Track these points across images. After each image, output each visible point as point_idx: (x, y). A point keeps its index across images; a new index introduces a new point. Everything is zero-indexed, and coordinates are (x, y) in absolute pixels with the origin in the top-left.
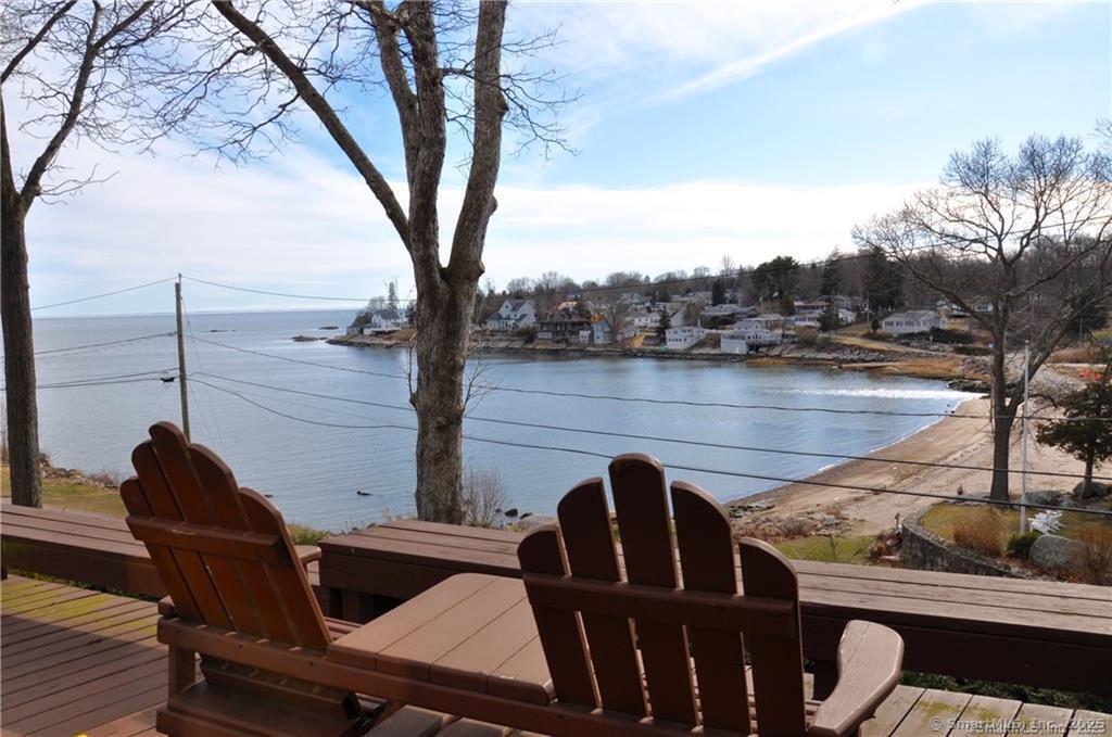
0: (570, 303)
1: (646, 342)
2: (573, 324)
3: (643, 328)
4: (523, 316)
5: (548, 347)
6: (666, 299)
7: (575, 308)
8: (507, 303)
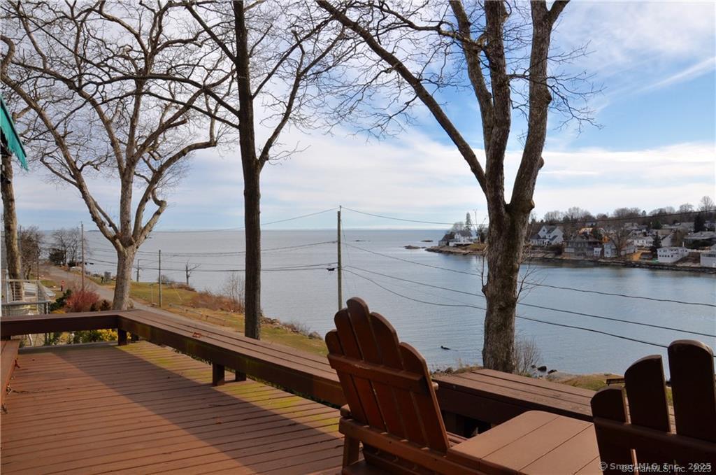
0: (588, 229)
1: (642, 257)
2: (590, 243)
3: (640, 247)
4: (555, 237)
5: (571, 258)
6: (658, 227)
7: (591, 232)
8: (544, 228)
